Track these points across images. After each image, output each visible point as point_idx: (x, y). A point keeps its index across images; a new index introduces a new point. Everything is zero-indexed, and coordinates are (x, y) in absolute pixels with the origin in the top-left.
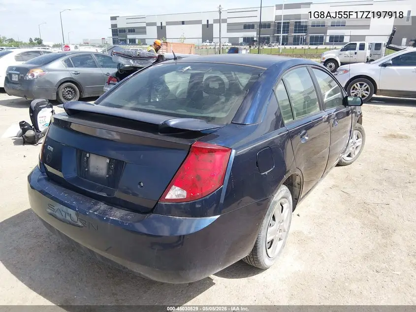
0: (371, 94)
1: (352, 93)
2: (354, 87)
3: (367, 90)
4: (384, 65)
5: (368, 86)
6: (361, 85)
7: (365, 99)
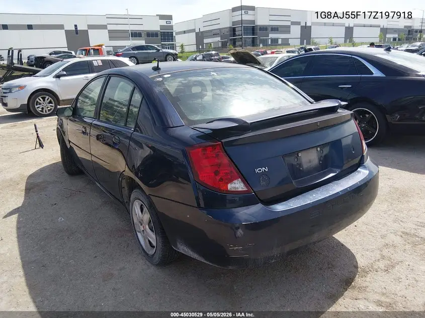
0: (56, 106)
1: (37, 108)
2: (37, 102)
3: (50, 102)
4: (58, 76)
5: (50, 99)
6: (44, 99)
7: (52, 112)
